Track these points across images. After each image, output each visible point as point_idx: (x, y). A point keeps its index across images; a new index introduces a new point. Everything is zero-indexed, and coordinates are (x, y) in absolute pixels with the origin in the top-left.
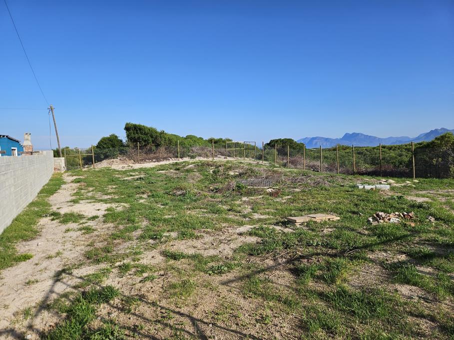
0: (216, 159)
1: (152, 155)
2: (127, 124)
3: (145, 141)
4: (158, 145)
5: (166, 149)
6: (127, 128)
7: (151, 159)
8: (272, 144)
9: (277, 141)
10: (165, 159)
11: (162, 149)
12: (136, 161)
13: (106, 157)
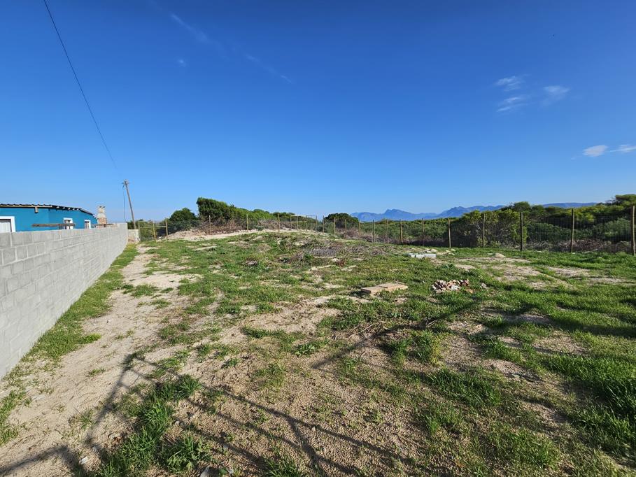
0: (281, 231)
1: (222, 227)
2: (199, 199)
3: (216, 214)
4: (228, 218)
5: (236, 222)
6: (200, 203)
7: (222, 231)
8: (330, 218)
9: (334, 215)
10: (235, 230)
11: (232, 222)
12: (207, 233)
13: (179, 229)
